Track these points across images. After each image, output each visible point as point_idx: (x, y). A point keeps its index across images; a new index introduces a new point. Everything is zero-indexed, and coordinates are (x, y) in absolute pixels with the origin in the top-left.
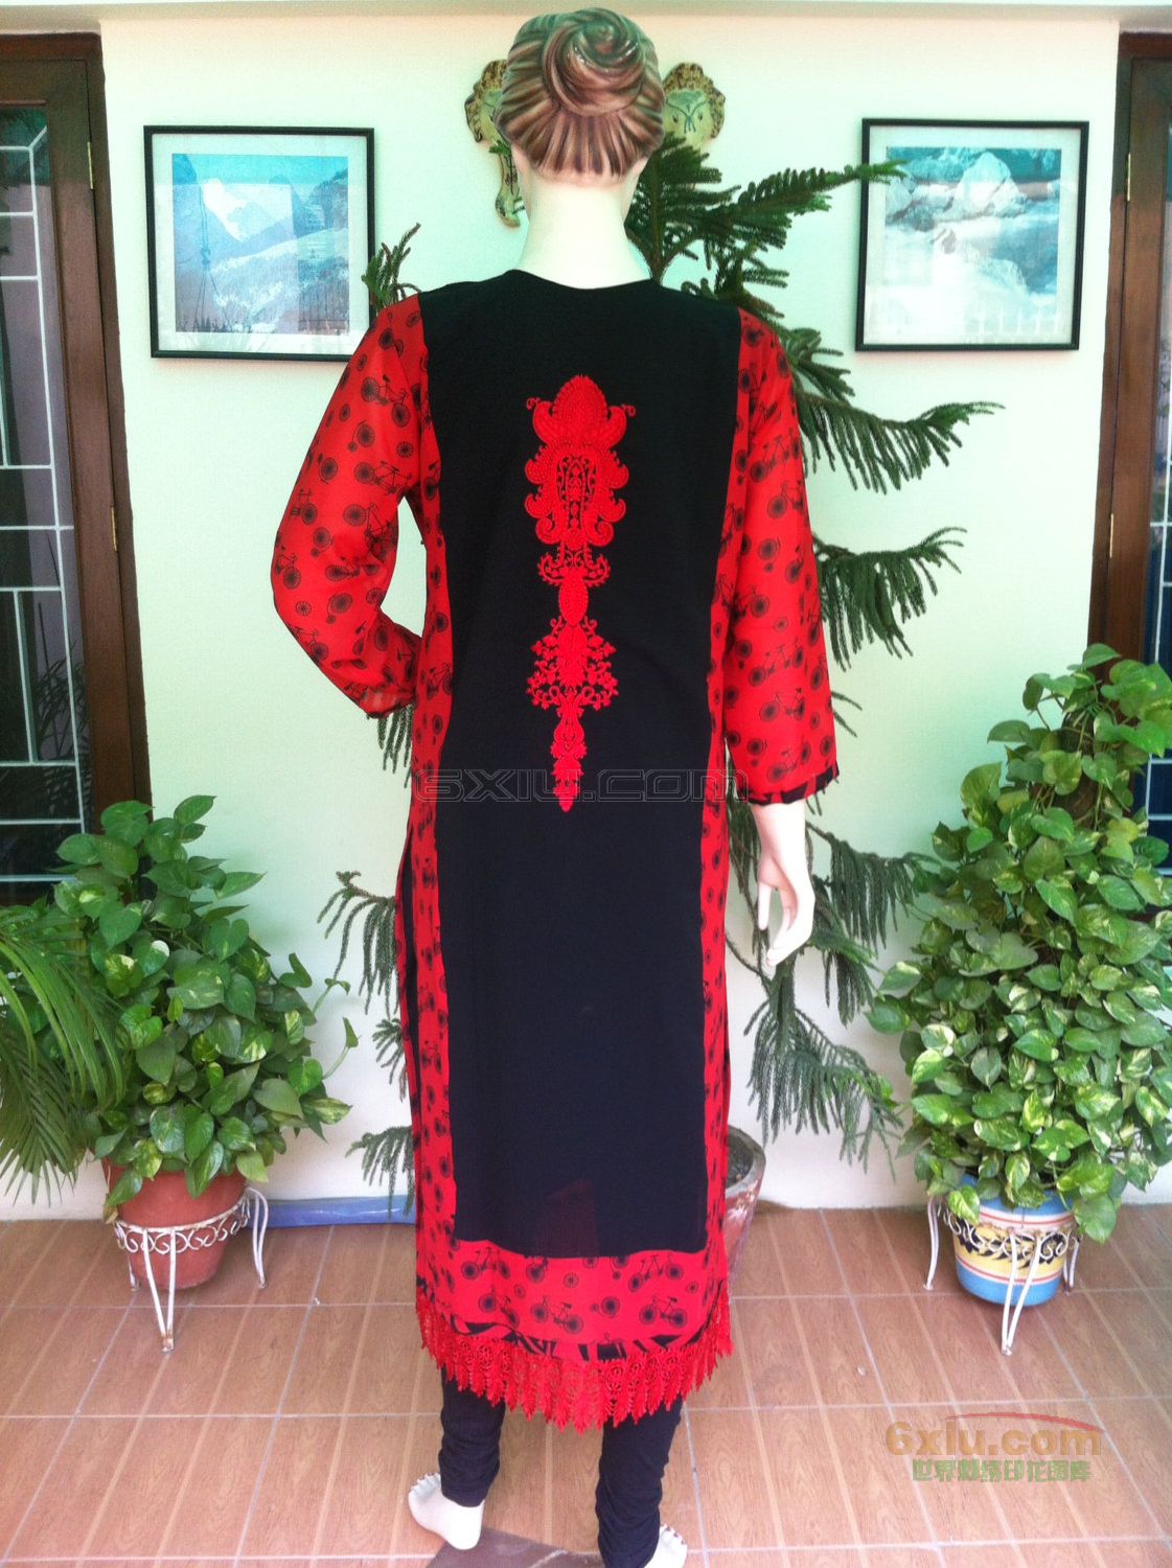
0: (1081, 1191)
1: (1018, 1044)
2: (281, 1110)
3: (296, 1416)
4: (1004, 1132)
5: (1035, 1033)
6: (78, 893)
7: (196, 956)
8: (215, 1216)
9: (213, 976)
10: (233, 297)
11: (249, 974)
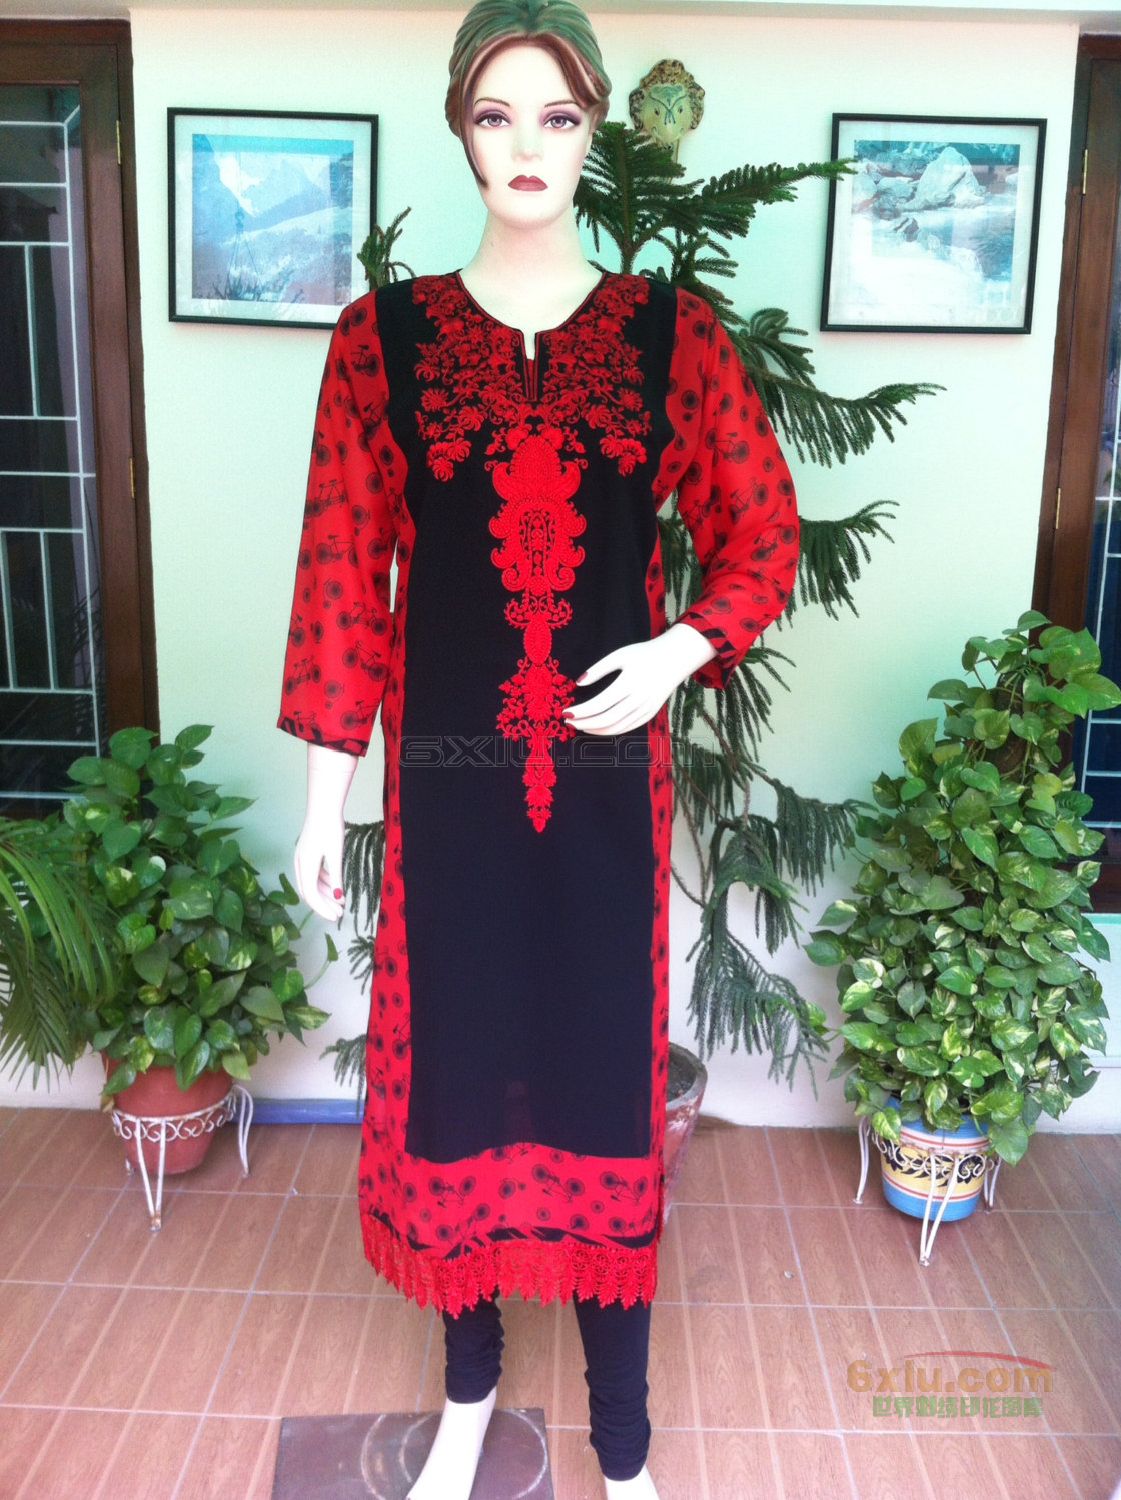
0: (993, 1116)
1: (940, 979)
2: (265, 1015)
3: (268, 1292)
4: (924, 1059)
5: (956, 969)
6: (84, 810)
7: (190, 871)
8: (202, 1108)
9: (204, 890)
10: (245, 268)
11: (239, 890)
